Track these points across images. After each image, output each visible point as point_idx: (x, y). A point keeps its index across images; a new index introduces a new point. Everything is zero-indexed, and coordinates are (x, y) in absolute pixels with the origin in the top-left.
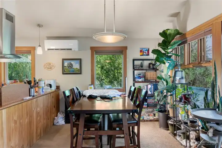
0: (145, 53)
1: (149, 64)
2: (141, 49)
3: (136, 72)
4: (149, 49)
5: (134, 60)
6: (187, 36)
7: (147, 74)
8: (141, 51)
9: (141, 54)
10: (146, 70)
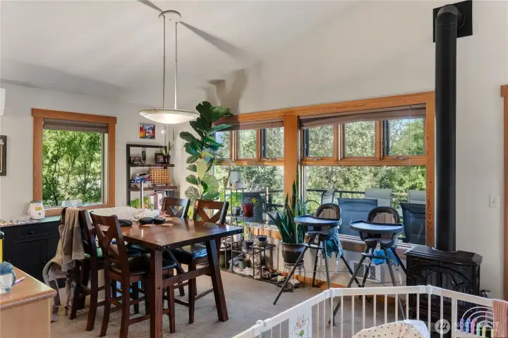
0: (149, 133)
1: (156, 154)
2: (141, 124)
3: (132, 169)
4: (154, 126)
5: (128, 146)
6: (240, 120)
7: (152, 174)
8: (141, 129)
9: (142, 134)
10: (149, 166)
